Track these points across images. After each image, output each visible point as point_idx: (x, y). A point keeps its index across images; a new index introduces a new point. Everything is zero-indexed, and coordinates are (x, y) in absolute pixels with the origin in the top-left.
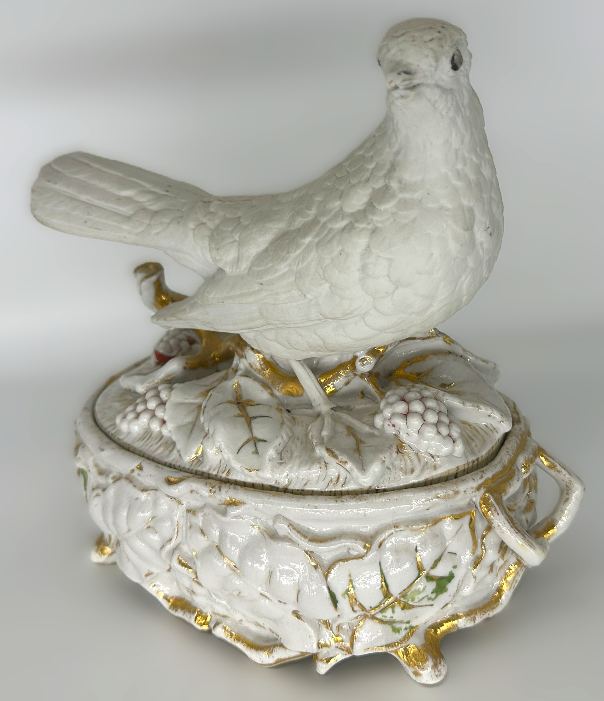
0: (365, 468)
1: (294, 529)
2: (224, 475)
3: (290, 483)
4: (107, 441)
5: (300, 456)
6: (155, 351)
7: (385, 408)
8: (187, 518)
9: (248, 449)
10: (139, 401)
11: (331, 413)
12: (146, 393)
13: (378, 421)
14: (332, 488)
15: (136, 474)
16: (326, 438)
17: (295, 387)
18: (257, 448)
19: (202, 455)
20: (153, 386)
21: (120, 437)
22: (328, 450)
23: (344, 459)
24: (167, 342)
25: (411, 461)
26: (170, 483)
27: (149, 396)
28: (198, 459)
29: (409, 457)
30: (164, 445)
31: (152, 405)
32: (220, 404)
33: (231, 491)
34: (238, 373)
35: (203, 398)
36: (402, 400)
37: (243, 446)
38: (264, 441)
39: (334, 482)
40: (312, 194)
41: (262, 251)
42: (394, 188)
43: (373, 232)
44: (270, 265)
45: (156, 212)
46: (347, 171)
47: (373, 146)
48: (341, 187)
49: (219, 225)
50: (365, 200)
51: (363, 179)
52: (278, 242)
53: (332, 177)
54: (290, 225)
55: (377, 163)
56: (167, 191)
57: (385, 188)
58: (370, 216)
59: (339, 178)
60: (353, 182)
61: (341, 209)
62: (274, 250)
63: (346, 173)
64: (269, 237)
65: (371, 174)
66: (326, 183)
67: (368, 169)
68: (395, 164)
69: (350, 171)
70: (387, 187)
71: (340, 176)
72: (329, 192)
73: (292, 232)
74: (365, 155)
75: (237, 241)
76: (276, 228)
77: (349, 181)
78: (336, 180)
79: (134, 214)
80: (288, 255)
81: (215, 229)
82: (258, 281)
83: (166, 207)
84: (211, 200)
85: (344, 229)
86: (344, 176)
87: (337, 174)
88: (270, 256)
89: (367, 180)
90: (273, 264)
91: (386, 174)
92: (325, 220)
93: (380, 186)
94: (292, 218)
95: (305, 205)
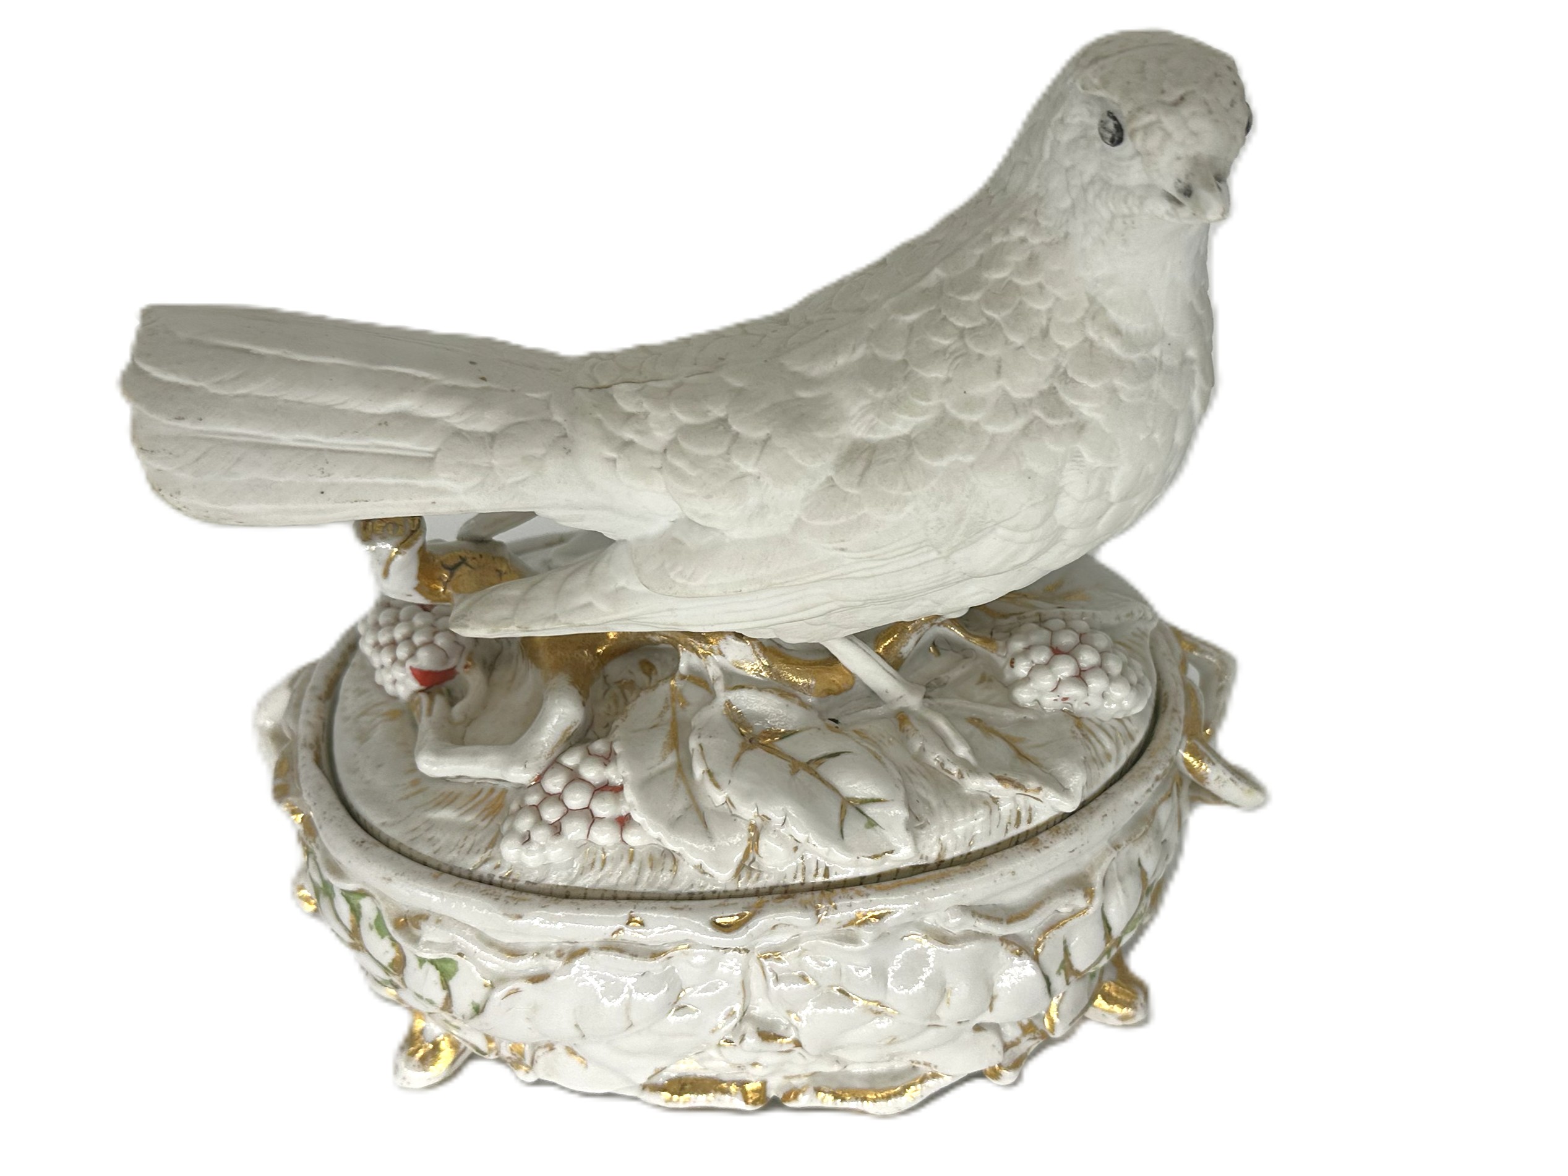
0: (1065, 786)
1: (981, 916)
2: (820, 879)
3: (943, 849)
4: (508, 897)
5: (944, 802)
6: (411, 668)
7: (1032, 673)
8: (763, 967)
9: (854, 824)
10: (533, 799)
11: (926, 704)
12: (539, 779)
13: (1024, 695)
14: (1014, 832)
15: (631, 934)
16: (971, 759)
17: (837, 678)
18: (867, 817)
19: (754, 860)
20: (543, 762)
21: (532, 879)
22: (1000, 779)
23: (1032, 784)
24: (430, 643)
25: (1099, 741)
26: (726, 929)
27: (554, 784)
28: (745, 866)
29: (1095, 736)
30: (647, 864)
31: (576, 799)
32: (737, 759)
33: (857, 901)
34: (719, 686)
35: (674, 752)
36: (1056, 652)
37: (842, 821)
38: (874, 801)
39: (1014, 822)
40: (905, 363)
41: (821, 485)
42: (1112, 344)
43: (1080, 427)
44: (859, 514)
45: (493, 436)
46: (983, 314)
47: (1032, 262)
48: (993, 353)
49: (674, 442)
50: (1050, 369)
51: (1036, 333)
52: (859, 466)
53: (939, 324)
54: (872, 429)
55: (1058, 299)
56: (484, 379)
57: (1087, 345)
58: (1070, 401)
59: (969, 329)
60: (1017, 340)
61: (1006, 394)
62: (860, 484)
63: (984, 320)
64: (831, 458)
65: (1049, 320)
66: (935, 339)
67: (1039, 311)
68: (1099, 299)
69: (996, 316)
70: (1091, 343)
71: (969, 326)
72: (959, 361)
73: (891, 445)
74: (1018, 281)
75: (751, 475)
76: (838, 437)
77: (1005, 337)
78: (962, 333)
79: (439, 450)
80: (909, 494)
81: (665, 451)
82: (835, 545)
83: (512, 420)
84: (605, 383)
85: (1025, 431)
86: (982, 327)
87: (952, 319)
88: (852, 495)
89: (1045, 333)
90: (866, 510)
91: (1083, 318)
92: (975, 418)
93: (1076, 342)
94: (879, 416)
95: (905, 387)
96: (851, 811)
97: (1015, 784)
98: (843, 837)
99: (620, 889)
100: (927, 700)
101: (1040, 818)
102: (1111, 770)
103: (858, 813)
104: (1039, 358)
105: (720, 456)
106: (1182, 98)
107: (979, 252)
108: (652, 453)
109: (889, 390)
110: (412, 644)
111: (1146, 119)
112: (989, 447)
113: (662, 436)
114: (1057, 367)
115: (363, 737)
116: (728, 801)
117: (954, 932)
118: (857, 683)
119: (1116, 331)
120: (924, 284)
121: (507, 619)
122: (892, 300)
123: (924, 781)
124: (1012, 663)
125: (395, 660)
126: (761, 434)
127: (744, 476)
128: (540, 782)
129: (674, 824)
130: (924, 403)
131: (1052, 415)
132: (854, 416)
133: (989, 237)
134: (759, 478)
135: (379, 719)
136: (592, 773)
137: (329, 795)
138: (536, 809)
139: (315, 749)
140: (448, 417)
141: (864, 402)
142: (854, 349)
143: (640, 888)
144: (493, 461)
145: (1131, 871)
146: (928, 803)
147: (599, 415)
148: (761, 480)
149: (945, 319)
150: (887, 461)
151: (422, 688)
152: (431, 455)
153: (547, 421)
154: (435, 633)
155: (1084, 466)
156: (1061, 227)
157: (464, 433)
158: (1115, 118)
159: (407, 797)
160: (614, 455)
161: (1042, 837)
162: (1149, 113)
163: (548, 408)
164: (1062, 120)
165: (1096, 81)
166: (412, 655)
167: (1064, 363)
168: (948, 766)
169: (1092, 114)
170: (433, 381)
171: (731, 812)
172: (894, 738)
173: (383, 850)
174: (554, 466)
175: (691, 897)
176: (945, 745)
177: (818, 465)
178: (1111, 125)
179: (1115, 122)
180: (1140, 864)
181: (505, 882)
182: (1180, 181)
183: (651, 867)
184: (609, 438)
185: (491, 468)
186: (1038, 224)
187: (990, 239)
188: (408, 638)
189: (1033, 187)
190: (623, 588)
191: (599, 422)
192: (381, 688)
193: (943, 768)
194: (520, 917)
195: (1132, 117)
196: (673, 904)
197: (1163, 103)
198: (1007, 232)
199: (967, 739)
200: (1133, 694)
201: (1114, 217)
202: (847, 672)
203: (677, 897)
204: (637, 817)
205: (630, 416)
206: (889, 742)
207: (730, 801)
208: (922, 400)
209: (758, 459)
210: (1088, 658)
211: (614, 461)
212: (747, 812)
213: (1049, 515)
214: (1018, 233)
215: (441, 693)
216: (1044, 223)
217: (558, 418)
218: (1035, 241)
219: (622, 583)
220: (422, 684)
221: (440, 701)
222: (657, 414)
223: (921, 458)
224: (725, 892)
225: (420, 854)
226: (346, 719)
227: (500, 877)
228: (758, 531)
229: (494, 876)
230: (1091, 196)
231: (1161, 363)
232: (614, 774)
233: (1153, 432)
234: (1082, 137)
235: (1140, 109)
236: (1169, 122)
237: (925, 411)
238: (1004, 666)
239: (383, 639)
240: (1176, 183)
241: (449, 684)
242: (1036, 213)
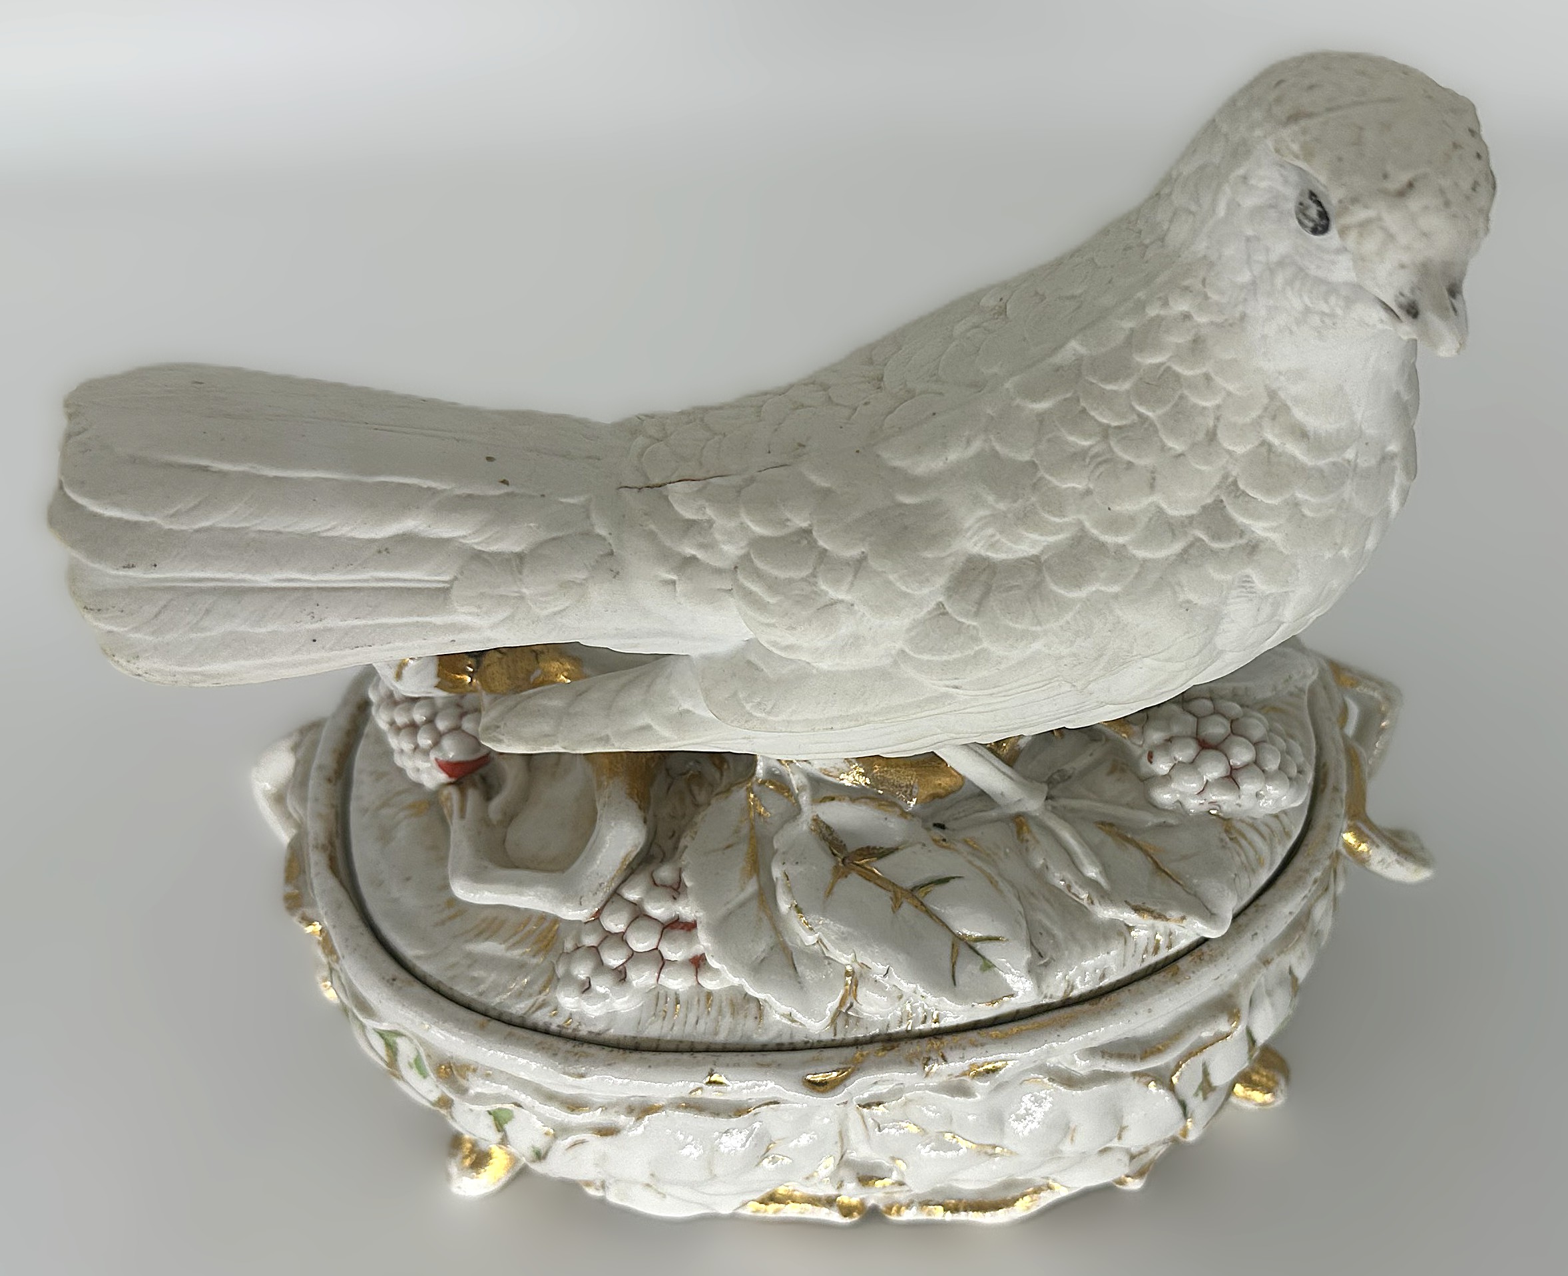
0: (1214, 910)
1: (1111, 1056)
2: (930, 1026)
3: (1070, 986)
4: (568, 1052)
5: (1072, 935)
6: (436, 760)
7: (1173, 772)
8: (863, 1117)
9: (968, 970)
10: (590, 940)
11: (1050, 808)
12: (597, 916)
13: (1164, 797)
14: (1152, 960)
15: (711, 1093)
16: (1102, 881)
17: (945, 782)
18: (983, 958)
19: (851, 1005)
20: (601, 896)
21: (596, 1029)
22: (1137, 909)
23: (1174, 914)
24: (456, 729)
25: (1250, 843)
26: (822, 1088)
27: (615, 923)
28: (843, 1014)
29: (1246, 839)
30: (727, 1010)
31: (641, 943)
32: (830, 892)
33: (971, 1052)
34: (804, 799)
35: (754, 879)
36: (1204, 745)
37: (954, 965)
38: (990, 939)
39: (1151, 950)
40: (1033, 465)
41: (929, 613)
42: (1295, 450)
43: (1253, 548)
44: (977, 648)
45: (520, 557)
46: (1133, 409)
47: (1197, 345)
48: (1145, 461)
49: (746, 558)
50: (1216, 481)
51: (1201, 436)
52: (976, 594)
53: (1077, 418)
54: (992, 546)
55: (1229, 394)
56: (505, 482)
57: (1264, 450)
58: (1241, 519)
59: (1116, 427)
60: (1176, 445)
61: (1160, 511)
62: (977, 614)
63: (1135, 417)
64: (941, 581)
65: (1218, 419)
66: (1072, 439)
67: (1204, 408)
68: (1282, 394)
69: (1150, 414)
70: (1270, 447)
71: (1115, 424)
72: (1102, 469)
73: (1018, 567)
74: (1178, 368)
75: (842, 601)
76: (949, 555)
77: (1161, 441)
78: (1105, 432)
79: (456, 578)
80: (1039, 628)
81: (736, 567)
82: (948, 683)
83: (543, 535)
84: (657, 481)
85: (1183, 557)
86: (1132, 426)
87: (1093, 413)
88: (969, 626)
89: (1212, 436)
90: (985, 644)
91: (1260, 417)
92: (1121, 540)
93: (1249, 447)
94: (1001, 533)
95: (1033, 499)
96: (964, 950)
97: (1155, 914)
98: (955, 984)
99: (698, 1039)
100: (1050, 801)
101: (1183, 943)
102: (1264, 876)
103: (971, 952)
104: (1203, 468)
105: (803, 579)
106: (1411, 185)
107: (1128, 324)
108: (719, 571)
109: (1015, 501)
110: (435, 729)
111: (1360, 214)
112: (1138, 575)
113: (732, 550)
114: (1225, 477)
115: (385, 836)
116: (819, 941)
117: (1082, 1072)
118: (967, 783)
119: (1302, 434)
120: (1057, 359)
121: (549, 736)
122: (1016, 379)
123: (1047, 907)
124: (1150, 757)
125: (417, 748)
126: (854, 552)
127: (834, 603)
128: (598, 918)
129: (757, 969)
130: (1057, 520)
131: (1217, 537)
132: (969, 529)
133: (1141, 306)
134: (852, 605)
135: (402, 815)
136: (659, 910)
137: (350, 915)
138: (595, 950)
139: (328, 852)
140: (464, 537)
141: (982, 512)
142: (968, 442)
143: (721, 1038)
144: (524, 590)
145: (1281, 983)
146: (1053, 936)
147: (653, 527)
148: (856, 607)
149: (1084, 411)
150: (1011, 588)
151: (452, 780)
152: (446, 585)
153: (588, 535)
154: (462, 715)
155: (1255, 592)
156: (1236, 306)
157: (485, 556)
158: (1319, 204)
159: (443, 923)
160: (674, 577)
161: (1183, 964)
162: (1366, 207)
163: (588, 517)
164: (1245, 178)
165: (1295, 147)
166: (436, 744)
167: (1235, 472)
168: (1076, 889)
169: (1286, 182)
170: (445, 490)
171: (823, 953)
172: (1010, 849)
173: (418, 988)
174: (598, 593)
175: (780, 1048)
176: (1073, 864)
177: (925, 591)
178: (1313, 211)
179: (1320, 209)
180: (1291, 972)
181: (564, 1031)
182: (1402, 294)
183: (733, 1014)
184: (665, 556)
185: (522, 598)
186: (1206, 297)
187: (1144, 308)
188: (430, 721)
189: (1201, 246)
190: (688, 711)
191: (651, 536)
192: (401, 771)
193: (1069, 891)
194: (582, 1076)
195: (1344, 209)
196: (758, 1057)
197: (1384, 192)
198: (1165, 304)
199: (1096, 852)
200: (1292, 791)
201: (1307, 311)
202: (955, 774)
203: (764, 1049)
204: (713, 962)
205: (691, 524)
206: (1006, 854)
207: (821, 942)
208: (1055, 516)
209: (852, 584)
210: (1242, 755)
211: (673, 583)
212: (844, 959)
213: (1209, 641)
214: (1181, 306)
215: (474, 785)
216: (1214, 297)
217: (602, 531)
218: (1201, 319)
219: (686, 706)
220: (450, 776)
221: (473, 796)
222: (722, 523)
223: (1054, 588)
224: (819, 1041)
225: (463, 995)
226: (366, 811)
227: (559, 1026)
228: (851, 662)
229: (551, 1024)
230: (1279, 280)
231: (1356, 466)
232: (686, 910)
233: (1341, 548)
234: (1271, 206)
235: (1355, 200)
236: (1393, 219)
237: (1060, 529)
238: (1141, 756)
239: (401, 720)
240: (1396, 296)
241: (482, 771)
242: (1204, 282)
